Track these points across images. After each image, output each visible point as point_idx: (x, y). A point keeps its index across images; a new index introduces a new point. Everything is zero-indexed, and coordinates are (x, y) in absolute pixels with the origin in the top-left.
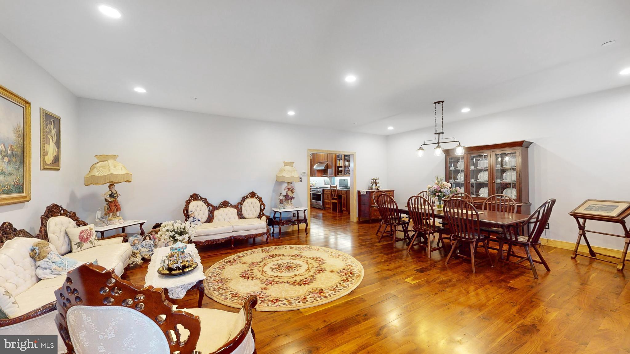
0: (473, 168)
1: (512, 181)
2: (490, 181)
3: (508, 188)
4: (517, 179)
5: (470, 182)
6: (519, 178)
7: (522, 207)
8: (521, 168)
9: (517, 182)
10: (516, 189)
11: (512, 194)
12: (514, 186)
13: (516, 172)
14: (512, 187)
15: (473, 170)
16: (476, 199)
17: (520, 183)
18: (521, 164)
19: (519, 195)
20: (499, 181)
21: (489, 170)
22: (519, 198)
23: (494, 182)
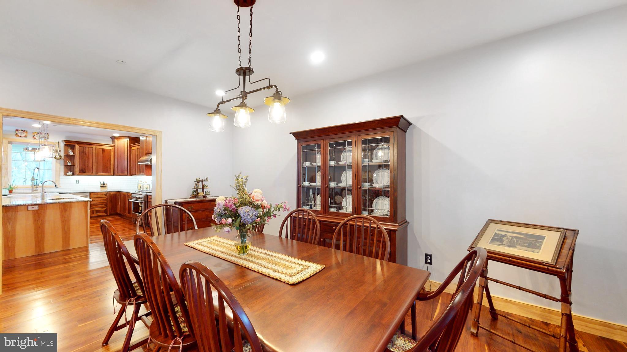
0: (332, 163)
1: (384, 185)
2: (354, 185)
3: (379, 197)
4: (390, 183)
5: (328, 187)
6: (394, 180)
7: (397, 232)
8: (396, 164)
9: (391, 187)
10: (389, 199)
11: (384, 208)
12: (387, 194)
13: (389, 171)
14: (384, 196)
15: (331, 167)
16: (336, 216)
17: (395, 190)
18: (396, 158)
19: (393, 210)
20: (367, 185)
21: (353, 167)
22: (393, 216)
23: (360, 188)
